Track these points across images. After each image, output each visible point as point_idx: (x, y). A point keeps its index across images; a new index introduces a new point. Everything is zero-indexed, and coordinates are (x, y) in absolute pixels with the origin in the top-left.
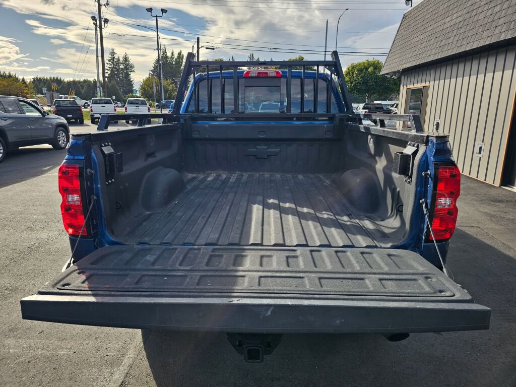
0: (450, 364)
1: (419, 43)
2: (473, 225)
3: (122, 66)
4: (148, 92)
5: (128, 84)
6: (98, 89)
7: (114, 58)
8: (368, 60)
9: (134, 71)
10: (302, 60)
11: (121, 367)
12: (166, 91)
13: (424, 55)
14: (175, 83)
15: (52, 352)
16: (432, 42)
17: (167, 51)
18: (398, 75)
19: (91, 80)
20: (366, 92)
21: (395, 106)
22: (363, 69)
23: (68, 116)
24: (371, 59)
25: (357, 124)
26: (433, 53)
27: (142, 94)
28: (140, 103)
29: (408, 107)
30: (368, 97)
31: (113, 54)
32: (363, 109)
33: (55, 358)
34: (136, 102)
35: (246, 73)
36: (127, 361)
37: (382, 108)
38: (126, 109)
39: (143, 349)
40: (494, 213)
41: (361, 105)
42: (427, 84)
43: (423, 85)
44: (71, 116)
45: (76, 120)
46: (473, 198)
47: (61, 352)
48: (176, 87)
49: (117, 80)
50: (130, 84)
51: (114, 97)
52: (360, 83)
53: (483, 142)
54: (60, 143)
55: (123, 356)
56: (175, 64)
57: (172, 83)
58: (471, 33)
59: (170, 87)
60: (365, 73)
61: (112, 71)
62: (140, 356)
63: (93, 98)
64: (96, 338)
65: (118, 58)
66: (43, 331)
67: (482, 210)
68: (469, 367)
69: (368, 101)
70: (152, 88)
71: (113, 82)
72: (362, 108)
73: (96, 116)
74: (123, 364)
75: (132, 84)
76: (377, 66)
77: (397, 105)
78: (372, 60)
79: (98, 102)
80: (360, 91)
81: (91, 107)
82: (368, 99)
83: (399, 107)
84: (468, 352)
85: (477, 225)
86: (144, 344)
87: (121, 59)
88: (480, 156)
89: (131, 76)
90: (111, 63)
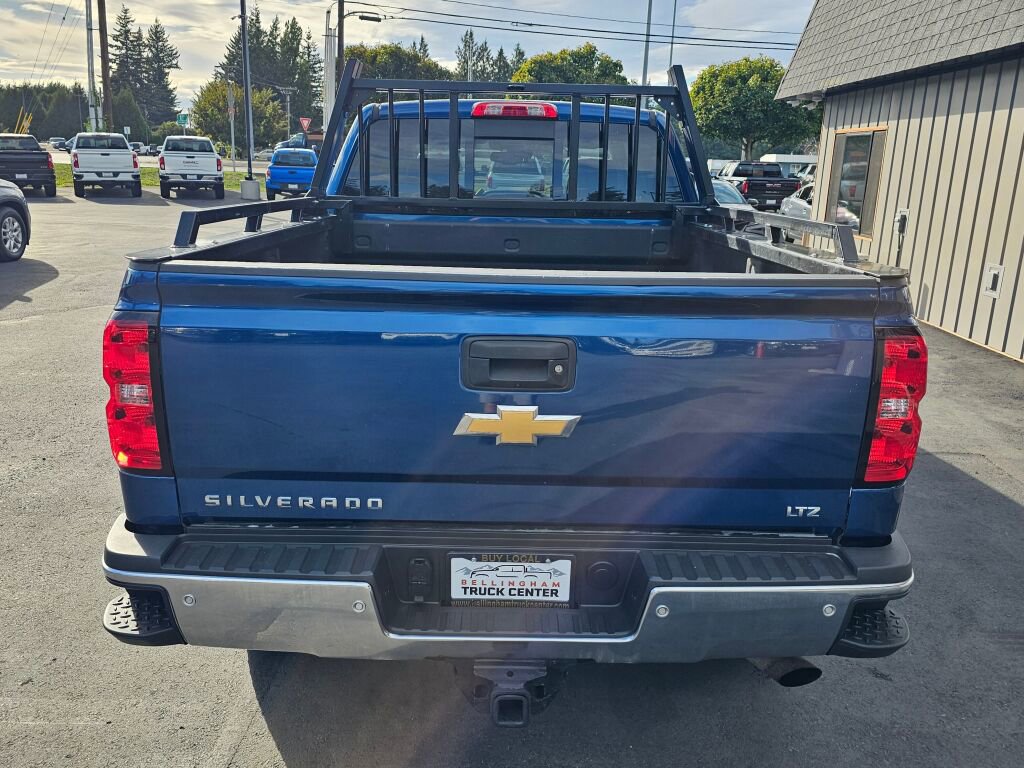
0: (905, 738)
1: (866, 31)
2: (970, 450)
3: (147, 53)
4: (213, 118)
5: (162, 99)
6: (92, 110)
7: (127, 32)
8: (747, 60)
9: (177, 67)
10: (594, 53)
11: (214, 752)
12: (259, 117)
13: (876, 59)
14: (280, 97)
15: (58, 722)
16: (894, 30)
17: (261, 19)
18: (817, 101)
19: (69, 84)
20: (742, 135)
21: (809, 169)
22: (736, 79)
23: (18, 176)
24: (754, 56)
25: (724, 230)
26: (896, 55)
27: (199, 124)
28: (196, 147)
29: (838, 174)
30: (746, 146)
31: (125, 20)
32: (735, 175)
33: (66, 735)
34: (190, 146)
35: (478, 106)
36: (225, 740)
37: (779, 173)
38: (162, 161)
39: (260, 714)
40: (1017, 425)
41: (731, 167)
42: (883, 125)
43: (873, 126)
44: (25, 176)
45: (37, 186)
46: (975, 389)
47: (77, 723)
48: (284, 108)
49: (133, 88)
50: (168, 97)
51: (127, 130)
52: (729, 113)
53: (1001, 264)
54: (7, 246)
55: (216, 728)
56: (283, 53)
57: (273, 99)
58: (981, 17)
59: (269, 110)
60: (740, 90)
61: (122, 64)
62: (254, 729)
63: (78, 134)
64: (153, 693)
65: (139, 32)
66: (31, 680)
67: (993, 418)
68: (944, 744)
69: (746, 156)
70: (223, 110)
71: (126, 93)
72: (731, 174)
73: (87, 177)
74: (219, 744)
75: (173, 99)
76: (769, 75)
77: (814, 168)
78: (758, 57)
79: (92, 142)
80: (726, 130)
81: (75, 155)
82: (746, 150)
83: (818, 171)
84: (944, 715)
85: (979, 452)
86: (260, 703)
87: (146, 35)
88: (994, 294)
89: (170, 78)
90: (119, 44)
